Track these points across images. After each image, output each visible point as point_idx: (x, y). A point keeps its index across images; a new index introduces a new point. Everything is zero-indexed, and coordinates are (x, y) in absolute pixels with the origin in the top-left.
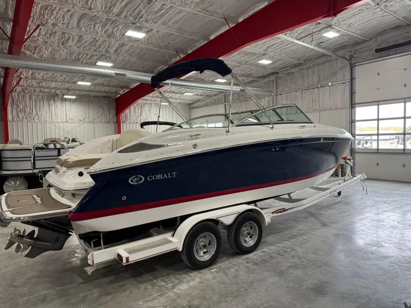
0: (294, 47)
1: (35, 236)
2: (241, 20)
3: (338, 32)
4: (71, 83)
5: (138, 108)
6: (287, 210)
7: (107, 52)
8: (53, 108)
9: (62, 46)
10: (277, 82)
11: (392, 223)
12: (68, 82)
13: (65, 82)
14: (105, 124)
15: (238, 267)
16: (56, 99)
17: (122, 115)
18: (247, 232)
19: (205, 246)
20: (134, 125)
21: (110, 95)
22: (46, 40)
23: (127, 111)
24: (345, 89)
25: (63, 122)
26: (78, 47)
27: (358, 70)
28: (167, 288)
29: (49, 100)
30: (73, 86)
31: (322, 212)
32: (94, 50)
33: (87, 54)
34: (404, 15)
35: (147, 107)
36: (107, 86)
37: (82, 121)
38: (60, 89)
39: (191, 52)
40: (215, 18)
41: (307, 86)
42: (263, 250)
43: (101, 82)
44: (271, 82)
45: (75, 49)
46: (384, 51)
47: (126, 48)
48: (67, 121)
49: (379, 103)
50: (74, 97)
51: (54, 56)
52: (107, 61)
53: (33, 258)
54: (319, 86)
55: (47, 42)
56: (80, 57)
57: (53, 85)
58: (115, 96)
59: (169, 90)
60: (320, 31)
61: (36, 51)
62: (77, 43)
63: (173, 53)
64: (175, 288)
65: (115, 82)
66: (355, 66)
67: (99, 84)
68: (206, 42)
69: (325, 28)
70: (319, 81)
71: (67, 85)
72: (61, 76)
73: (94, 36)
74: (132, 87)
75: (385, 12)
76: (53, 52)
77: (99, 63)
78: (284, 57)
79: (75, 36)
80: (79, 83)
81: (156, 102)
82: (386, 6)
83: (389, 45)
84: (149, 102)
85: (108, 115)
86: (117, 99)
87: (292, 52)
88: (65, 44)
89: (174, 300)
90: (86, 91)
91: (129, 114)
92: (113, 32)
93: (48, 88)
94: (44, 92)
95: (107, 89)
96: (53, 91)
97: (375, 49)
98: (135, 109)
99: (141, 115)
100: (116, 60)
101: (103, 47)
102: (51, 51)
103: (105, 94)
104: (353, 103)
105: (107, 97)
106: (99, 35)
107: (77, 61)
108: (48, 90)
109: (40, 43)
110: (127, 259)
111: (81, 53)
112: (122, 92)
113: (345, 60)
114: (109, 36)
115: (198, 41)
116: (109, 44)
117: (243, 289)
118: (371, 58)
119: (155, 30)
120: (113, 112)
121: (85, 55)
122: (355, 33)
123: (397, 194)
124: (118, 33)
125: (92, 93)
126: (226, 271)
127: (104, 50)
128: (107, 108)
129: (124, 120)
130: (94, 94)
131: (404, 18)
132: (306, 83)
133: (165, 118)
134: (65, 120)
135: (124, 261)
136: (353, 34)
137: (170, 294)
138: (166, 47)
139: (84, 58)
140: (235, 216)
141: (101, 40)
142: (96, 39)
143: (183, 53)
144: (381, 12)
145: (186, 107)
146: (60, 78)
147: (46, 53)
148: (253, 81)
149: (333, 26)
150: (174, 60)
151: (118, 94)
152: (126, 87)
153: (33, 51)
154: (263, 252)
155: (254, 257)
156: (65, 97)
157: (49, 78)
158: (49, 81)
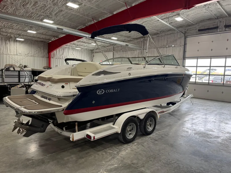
0: (157, 24)
1: (30, 124)
2: (133, 5)
3: (182, 18)
4: (22, 31)
5: (61, 50)
6: (165, 112)
7: (50, 14)
8: (8, 45)
9: (22, 7)
10: (144, 42)
11: (212, 120)
12: (21, 30)
13: (18, 30)
14: (41, 58)
15: (148, 142)
16: (10, 40)
17: (52, 53)
18: (149, 123)
19: (130, 131)
20: (59, 60)
21: (45, 40)
22: (13, 2)
23: (55, 51)
24: (180, 49)
25: (14, 55)
26: (33, 9)
27: (189, 40)
28: (114, 154)
29: (6, 40)
30: (23, 33)
31: (176, 114)
32: (42, 12)
33: (37, 14)
34: (215, 13)
35: (67, 49)
36: (45, 35)
37: (27, 55)
38: (14, 34)
39: (101, 20)
40: (120, 2)
41: (160, 46)
42: (156, 133)
43: (41, 32)
44: (141, 42)
45: (31, 10)
46: (203, 31)
47: (63, 13)
48: (17, 54)
49: (198, 58)
50: (23, 40)
51: (16, 13)
52: (50, 20)
53: (28, 137)
54: (167, 46)
55: (13, 3)
56: (32, 15)
57: (10, 31)
58: (48, 41)
59: (81, 41)
60: (173, 16)
61: (4, 8)
62: (32, 6)
63: (90, 19)
64: (119, 154)
65: (50, 33)
66: (187, 37)
67: (40, 33)
68: (111, 15)
69: (176, 15)
70: (167, 44)
71: (20, 32)
72: (17, 26)
73: (45, 4)
74: (60, 37)
75: (207, 10)
76: (15, 10)
77: (45, 20)
78: (151, 29)
79: (32, 2)
80: (29, 31)
81: (72, 47)
82: (208, 7)
83: (205, 28)
84: (68, 47)
85: (43, 52)
86: (49, 44)
87: (155, 26)
88: (25, 6)
89: (122, 161)
90: (31, 37)
91: (55, 53)
92: (57, 2)
93: (6, 32)
94: (3, 35)
95: (44, 37)
96: (9, 35)
97: (198, 29)
98: (59, 50)
99: (63, 54)
100: (55, 19)
101: (49, 10)
102: (14, 9)
103: (42, 40)
104: (185, 57)
105: (44, 42)
106: (48, 3)
107: (30, 17)
108: (6, 34)
109: (8, 3)
110: (94, 137)
111: (34, 13)
112: (53, 39)
113: (182, 33)
114: (54, 4)
115: (106, 14)
116: (53, 9)
117: (157, 154)
118: (195, 34)
119: (83, 5)
120: (47, 51)
121: (36, 14)
122: (189, 20)
123: (208, 105)
124: (60, 3)
125: (34, 38)
126: (143, 144)
127: (49, 13)
128: (42, 48)
129: (53, 56)
130: (36, 39)
131: (215, 15)
132: (160, 44)
133: (77, 57)
134: (16, 54)
135: (92, 139)
136: (188, 20)
137: (118, 157)
138: (87, 15)
139: (35, 17)
140: (145, 114)
141: (49, 6)
142: (45, 5)
143: (96, 20)
144: (205, 10)
145: (90, 51)
146: (16, 27)
147: (10, 10)
148: (130, 40)
149: (180, 15)
150: (90, 23)
151: (50, 40)
152: (57, 37)
153: (2, 8)
154: (156, 134)
155: (153, 137)
156: (17, 39)
157: (9, 26)
158: (8, 28)
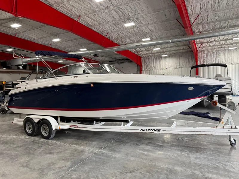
6: (80, 127)
8: (161, 62)
14: (189, 68)
25: (165, 69)
29: (159, 59)
35: (222, 52)
37: (176, 67)
50: (167, 55)
85: (191, 62)
140: (38, 120)
156: (162, 56)
